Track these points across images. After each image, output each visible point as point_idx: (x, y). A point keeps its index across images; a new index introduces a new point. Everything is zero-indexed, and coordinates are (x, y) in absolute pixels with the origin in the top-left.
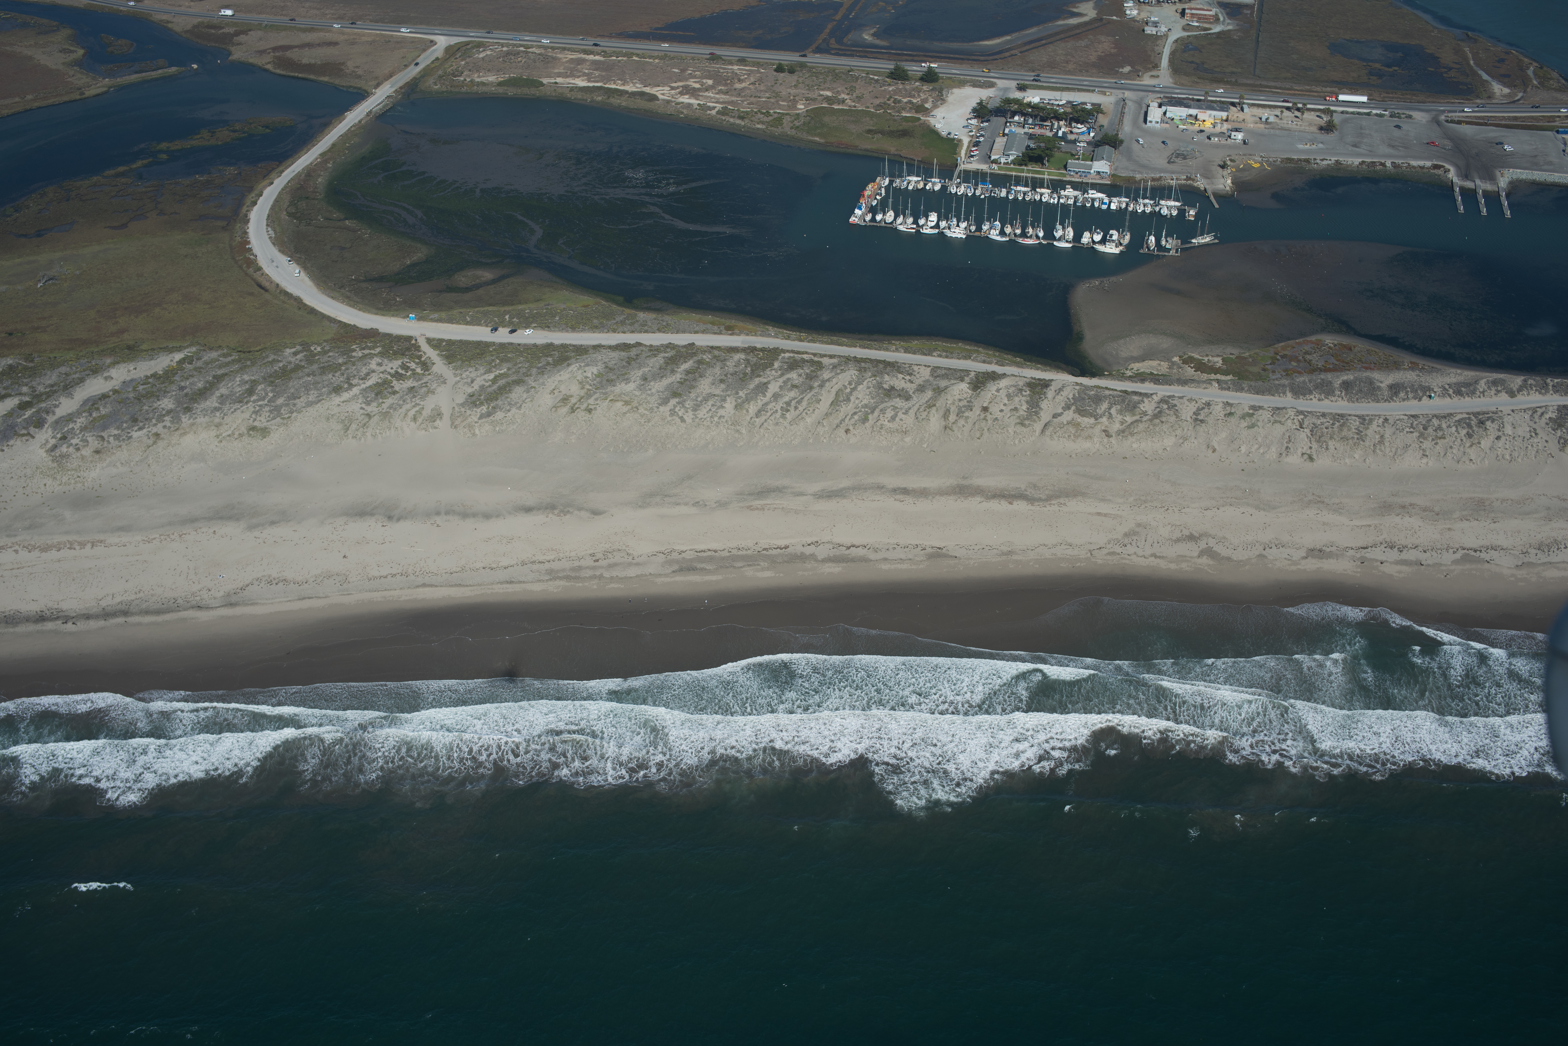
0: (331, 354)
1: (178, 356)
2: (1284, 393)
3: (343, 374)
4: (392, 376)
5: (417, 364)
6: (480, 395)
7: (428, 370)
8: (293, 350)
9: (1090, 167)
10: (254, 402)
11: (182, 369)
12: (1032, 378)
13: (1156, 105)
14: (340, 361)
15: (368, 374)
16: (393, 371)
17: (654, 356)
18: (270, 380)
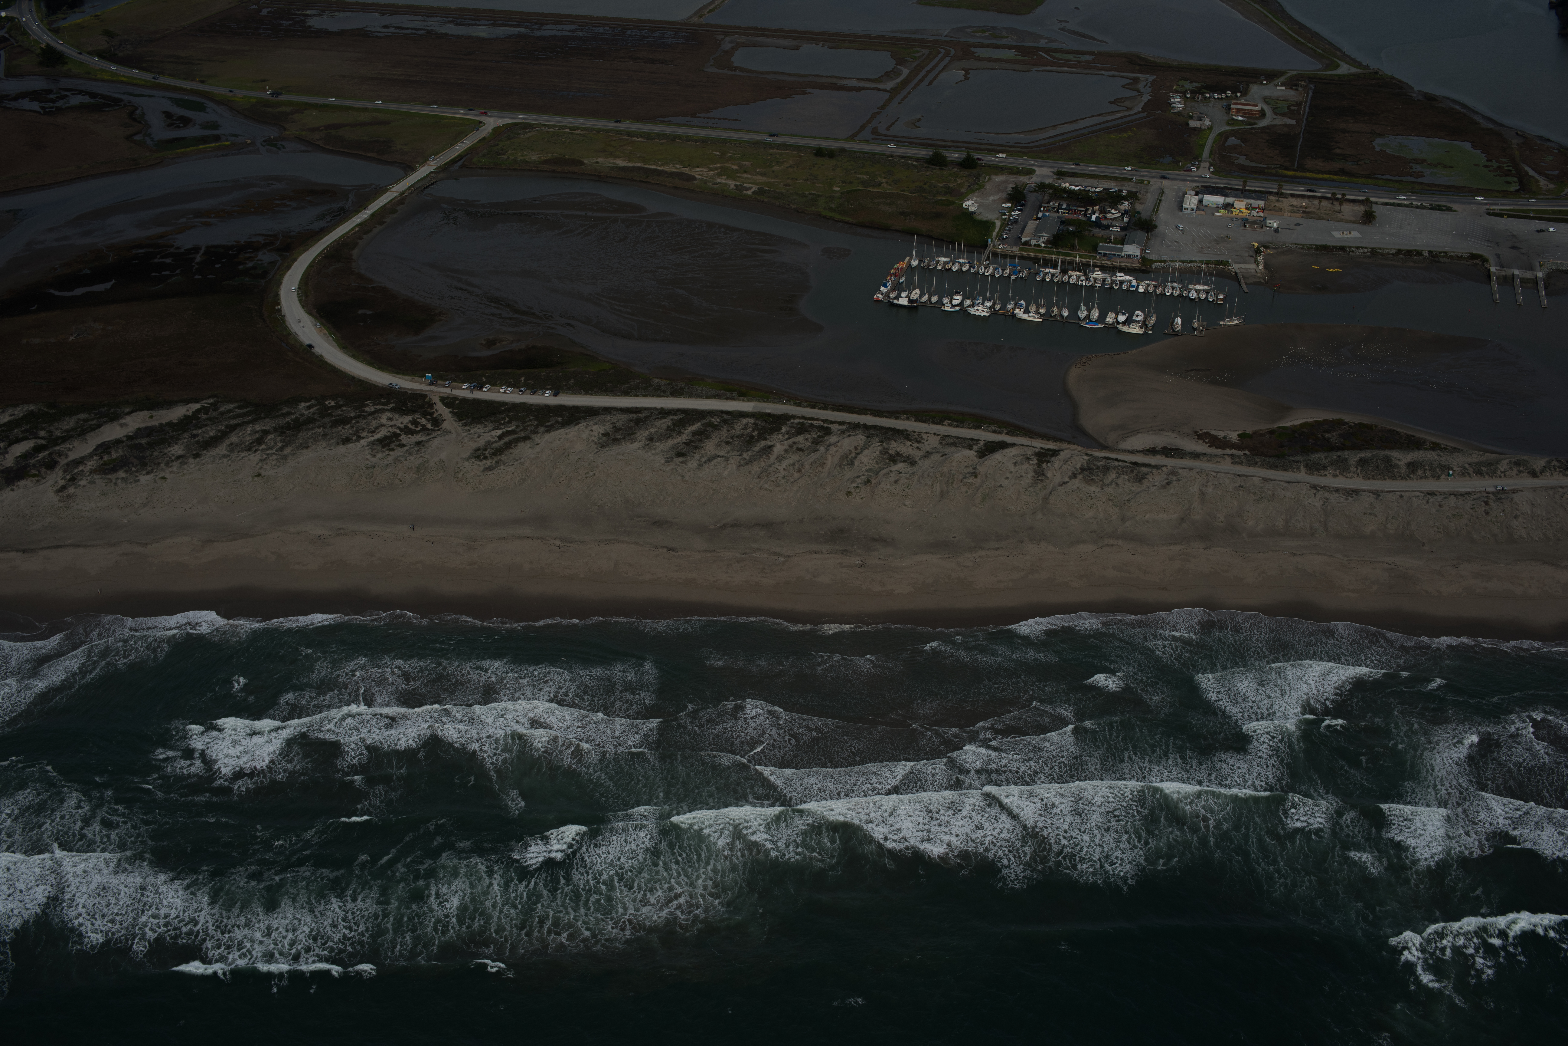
0: (344, 408)
1: (195, 406)
2: (1299, 469)
3: (352, 427)
4: (401, 430)
5: (428, 420)
6: (485, 450)
7: (438, 426)
8: (308, 404)
9: (1121, 250)
10: (263, 450)
11: (198, 418)
12: (1042, 448)
13: (1193, 193)
14: (352, 415)
15: (377, 428)
16: (402, 426)
17: (664, 418)
18: (281, 430)
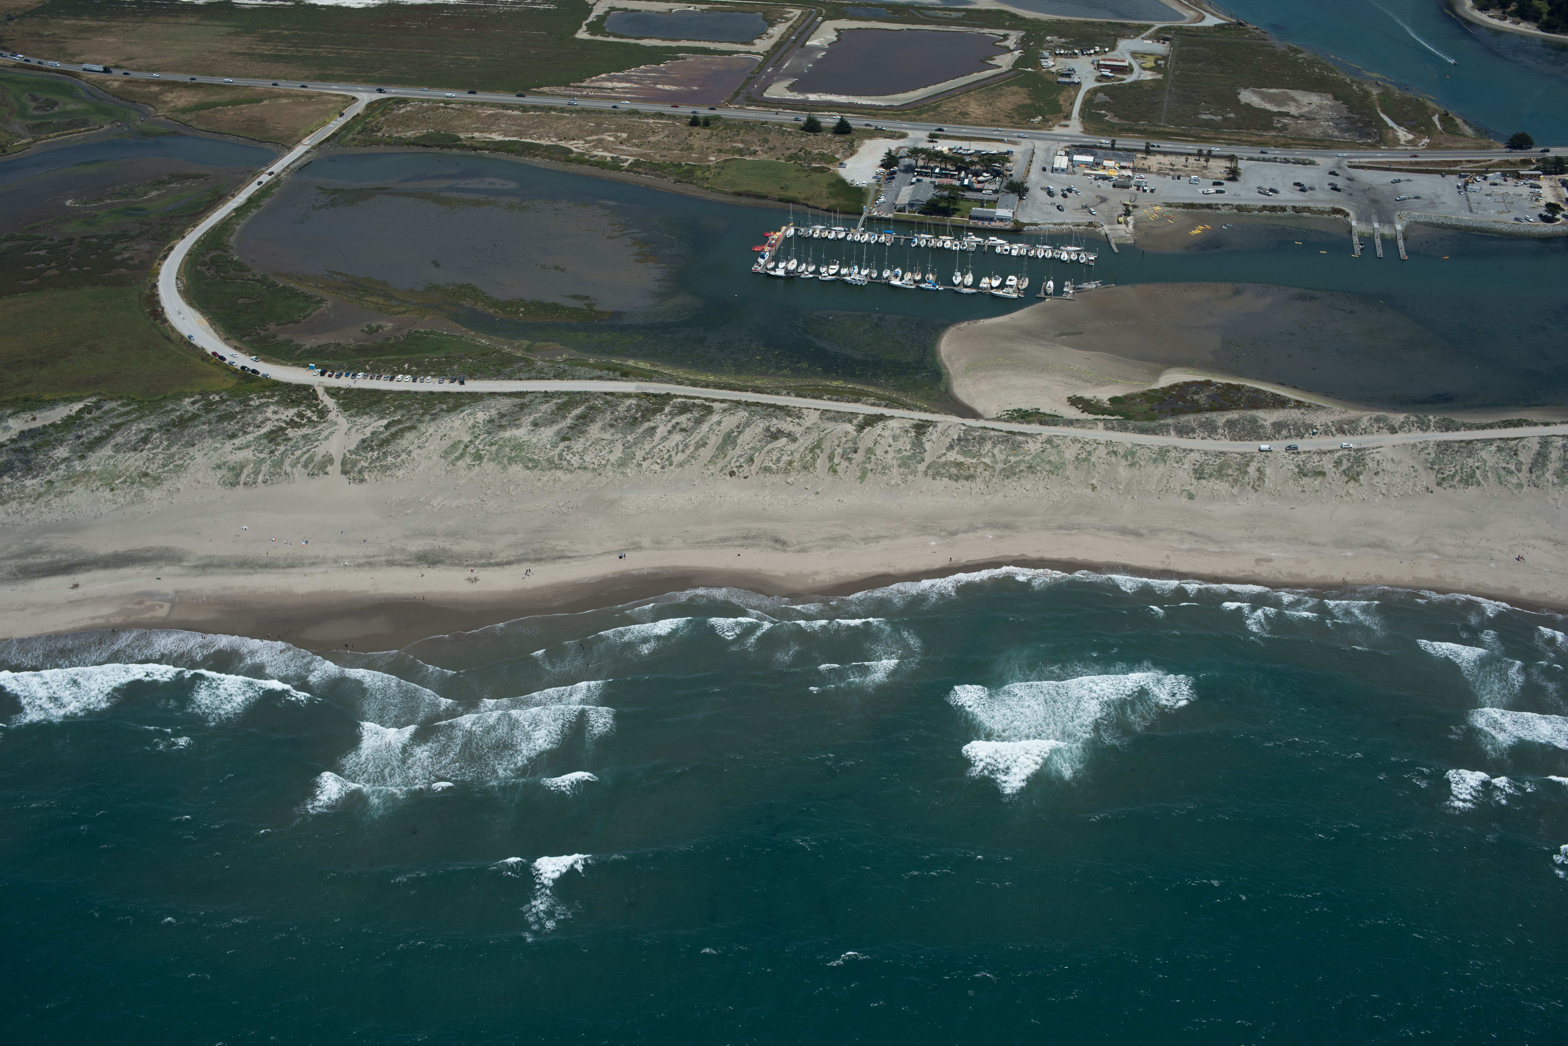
0: (229, 403)
1: (78, 406)
2: (1168, 432)
3: (238, 422)
4: (287, 424)
5: (313, 412)
6: (372, 441)
7: (324, 418)
8: (193, 399)
9: (994, 213)
10: (149, 449)
11: (81, 418)
12: (919, 420)
13: (1063, 153)
14: (237, 410)
15: (263, 422)
16: (288, 419)
17: (547, 402)
18: (165, 428)
